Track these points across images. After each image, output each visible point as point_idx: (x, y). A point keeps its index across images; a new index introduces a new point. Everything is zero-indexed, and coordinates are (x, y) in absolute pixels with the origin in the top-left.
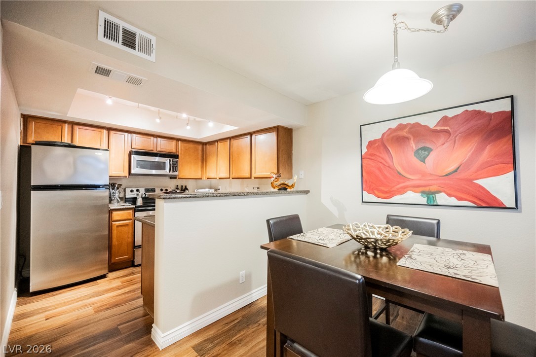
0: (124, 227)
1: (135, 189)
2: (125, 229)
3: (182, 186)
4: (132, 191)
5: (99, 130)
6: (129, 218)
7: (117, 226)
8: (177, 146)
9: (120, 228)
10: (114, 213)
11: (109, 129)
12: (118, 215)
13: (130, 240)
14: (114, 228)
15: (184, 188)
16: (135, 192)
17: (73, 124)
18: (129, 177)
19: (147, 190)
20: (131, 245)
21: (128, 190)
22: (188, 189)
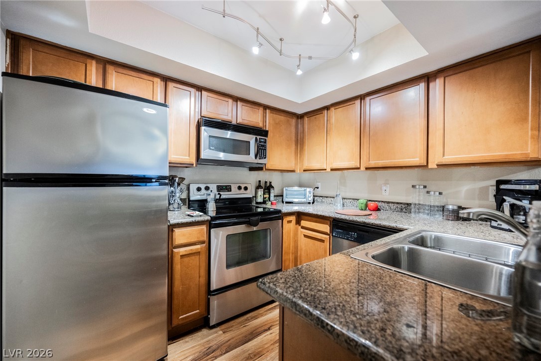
0: (193, 257)
1: (203, 186)
2: (195, 259)
3: (266, 182)
4: (199, 189)
5: (151, 78)
6: (202, 239)
7: (181, 256)
8: (264, 117)
9: (186, 259)
10: (178, 232)
11: (166, 79)
12: (184, 235)
13: (203, 280)
14: (177, 259)
15: (268, 184)
16: (203, 191)
17: (105, 63)
18: (196, 166)
19: (220, 188)
20: (203, 289)
21: (193, 188)
22: (273, 187)
